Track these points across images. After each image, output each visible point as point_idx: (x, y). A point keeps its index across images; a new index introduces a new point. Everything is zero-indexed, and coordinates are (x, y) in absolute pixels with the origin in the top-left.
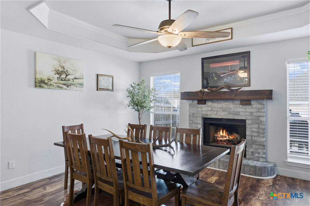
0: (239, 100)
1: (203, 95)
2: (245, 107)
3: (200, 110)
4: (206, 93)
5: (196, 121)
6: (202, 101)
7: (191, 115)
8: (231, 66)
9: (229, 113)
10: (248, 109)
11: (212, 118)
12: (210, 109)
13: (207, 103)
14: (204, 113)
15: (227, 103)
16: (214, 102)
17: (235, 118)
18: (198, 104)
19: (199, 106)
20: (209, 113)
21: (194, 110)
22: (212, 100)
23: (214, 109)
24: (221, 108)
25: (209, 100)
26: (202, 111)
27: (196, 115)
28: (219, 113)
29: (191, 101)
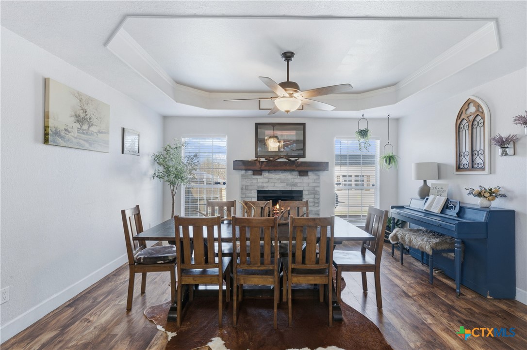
0: (297, 171)
1: (261, 165)
2: (302, 178)
3: (255, 181)
4: (265, 163)
5: (250, 195)
6: (258, 172)
7: (244, 187)
8: (287, 135)
9: (287, 185)
10: (305, 179)
11: (268, 190)
12: (266, 180)
13: (263, 174)
14: (260, 185)
15: (285, 174)
16: (272, 173)
17: (293, 190)
18: (254, 175)
19: (254, 177)
20: (265, 185)
21: (247, 182)
22: (269, 171)
23: (271, 181)
24: (279, 179)
25: (265, 170)
26: (257, 183)
27: (249, 188)
28: (276, 185)
29: (243, 172)
